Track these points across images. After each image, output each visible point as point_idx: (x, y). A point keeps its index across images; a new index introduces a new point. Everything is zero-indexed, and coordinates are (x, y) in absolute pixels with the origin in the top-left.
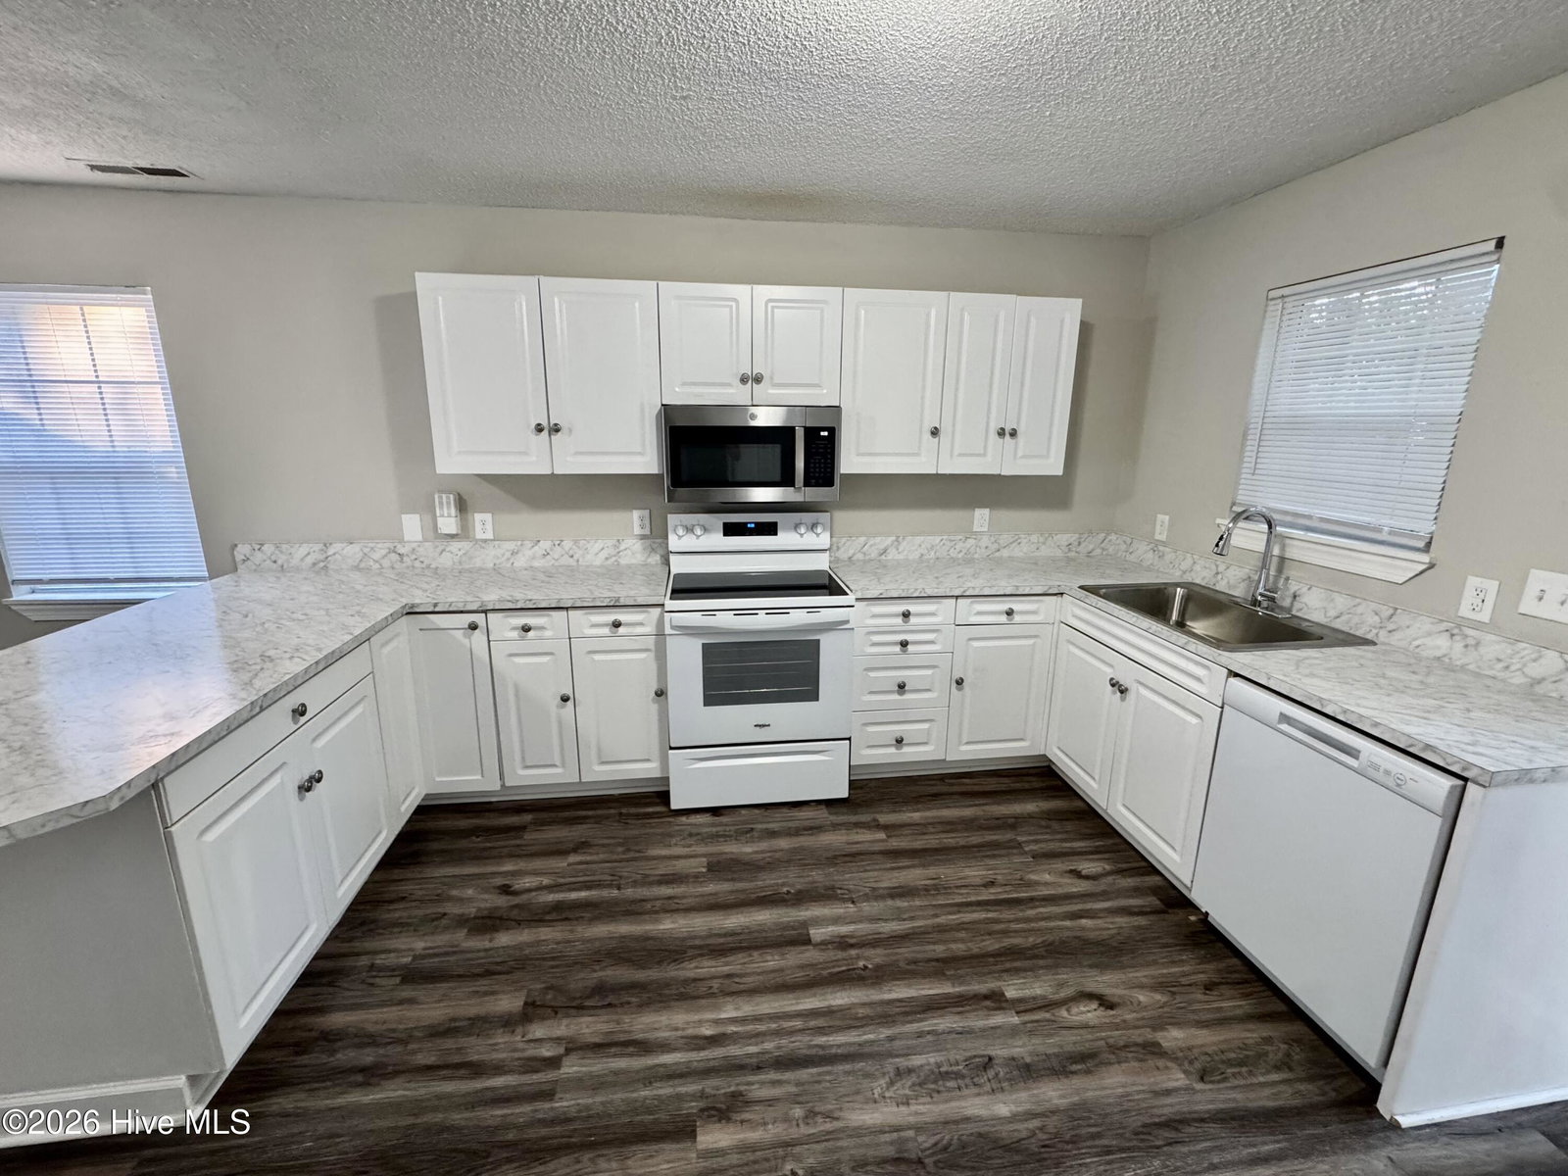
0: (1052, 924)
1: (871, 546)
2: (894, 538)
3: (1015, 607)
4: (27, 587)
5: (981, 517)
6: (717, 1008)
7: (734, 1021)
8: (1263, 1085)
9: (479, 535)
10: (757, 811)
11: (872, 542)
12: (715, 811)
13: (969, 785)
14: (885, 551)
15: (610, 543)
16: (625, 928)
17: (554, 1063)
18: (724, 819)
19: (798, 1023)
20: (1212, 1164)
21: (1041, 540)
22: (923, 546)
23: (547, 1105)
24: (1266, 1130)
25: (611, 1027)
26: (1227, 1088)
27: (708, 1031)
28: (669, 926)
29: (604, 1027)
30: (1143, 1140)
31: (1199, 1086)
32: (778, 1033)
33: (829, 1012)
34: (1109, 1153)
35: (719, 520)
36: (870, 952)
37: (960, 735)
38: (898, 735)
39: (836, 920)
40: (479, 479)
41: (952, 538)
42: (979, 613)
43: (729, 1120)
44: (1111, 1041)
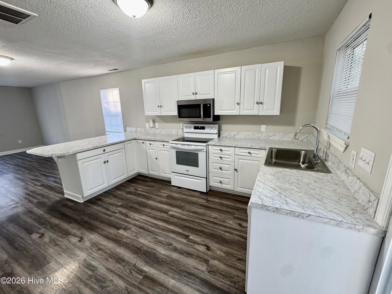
0: (218, 231)
1: (231, 134)
2: (237, 132)
3: (251, 152)
4: (108, 132)
5: (263, 128)
6: (142, 216)
7: (142, 219)
8: (222, 282)
9: (157, 127)
10: (187, 190)
11: (231, 133)
12: (179, 188)
13: (240, 199)
14: (235, 135)
15: (177, 130)
16: (144, 200)
17: (116, 213)
18: (179, 189)
19: (150, 224)
20: (188, 284)
21: (283, 135)
22: (245, 135)
23: (110, 218)
24: (209, 288)
25: (127, 212)
26: (212, 277)
27: (137, 218)
28: (150, 202)
29: (126, 212)
30: (180, 272)
31: (207, 273)
32: (145, 223)
33: (156, 224)
34: (171, 269)
35: (193, 126)
36: (174, 219)
37: (238, 185)
38: (221, 181)
39: (175, 212)
40: (156, 116)
41: (254, 133)
42: (241, 152)
43: (125, 230)
44: (199, 255)
